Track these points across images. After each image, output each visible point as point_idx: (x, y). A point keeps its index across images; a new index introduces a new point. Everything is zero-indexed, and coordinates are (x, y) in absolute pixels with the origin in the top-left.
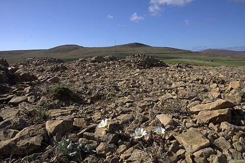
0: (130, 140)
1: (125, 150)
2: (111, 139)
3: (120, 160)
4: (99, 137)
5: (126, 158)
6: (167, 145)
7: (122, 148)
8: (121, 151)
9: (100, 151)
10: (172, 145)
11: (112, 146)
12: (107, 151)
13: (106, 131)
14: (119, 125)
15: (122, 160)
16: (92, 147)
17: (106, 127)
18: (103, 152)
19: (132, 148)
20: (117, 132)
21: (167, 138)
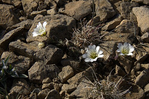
0: (80, 58)
1: (70, 77)
2: (51, 56)
3: (61, 93)
4: (34, 52)
5: (70, 92)
6: (135, 72)
7: (66, 71)
8: (64, 77)
9: (34, 76)
10: (141, 74)
11: (52, 67)
12: (43, 76)
13: (43, 42)
14: (66, 27)
15: (64, 93)
16: (22, 69)
17: (44, 35)
18: (39, 78)
19: (79, 75)
20: (61, 42)
21: (138, 58)
